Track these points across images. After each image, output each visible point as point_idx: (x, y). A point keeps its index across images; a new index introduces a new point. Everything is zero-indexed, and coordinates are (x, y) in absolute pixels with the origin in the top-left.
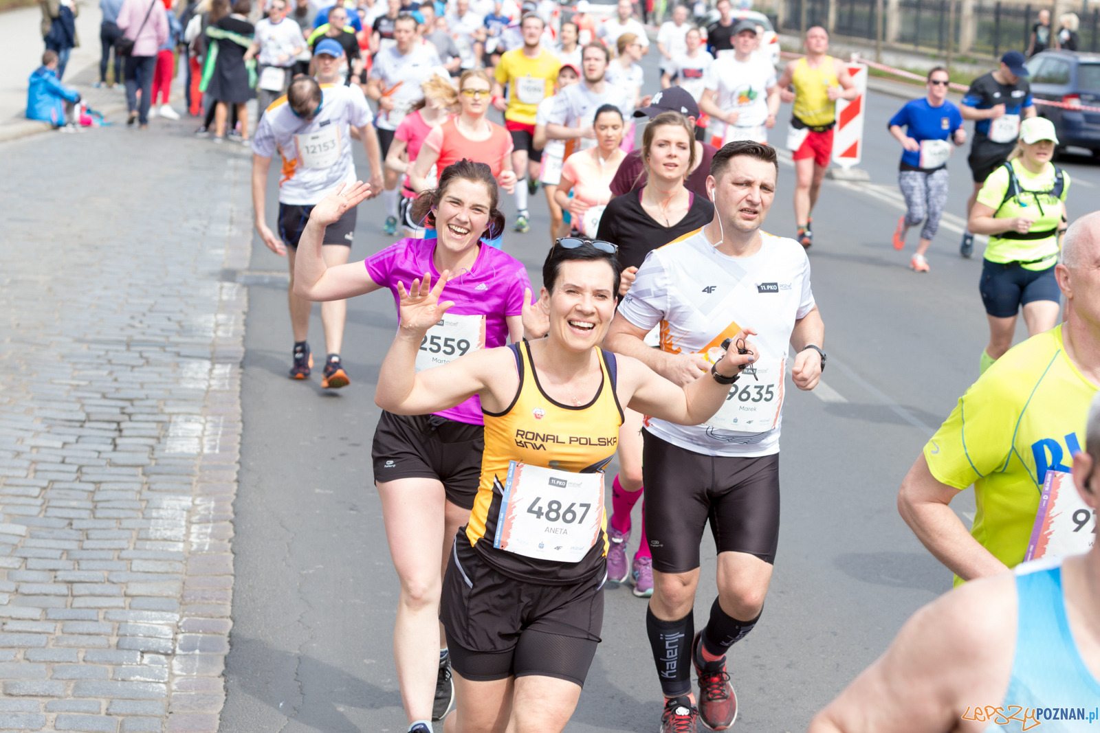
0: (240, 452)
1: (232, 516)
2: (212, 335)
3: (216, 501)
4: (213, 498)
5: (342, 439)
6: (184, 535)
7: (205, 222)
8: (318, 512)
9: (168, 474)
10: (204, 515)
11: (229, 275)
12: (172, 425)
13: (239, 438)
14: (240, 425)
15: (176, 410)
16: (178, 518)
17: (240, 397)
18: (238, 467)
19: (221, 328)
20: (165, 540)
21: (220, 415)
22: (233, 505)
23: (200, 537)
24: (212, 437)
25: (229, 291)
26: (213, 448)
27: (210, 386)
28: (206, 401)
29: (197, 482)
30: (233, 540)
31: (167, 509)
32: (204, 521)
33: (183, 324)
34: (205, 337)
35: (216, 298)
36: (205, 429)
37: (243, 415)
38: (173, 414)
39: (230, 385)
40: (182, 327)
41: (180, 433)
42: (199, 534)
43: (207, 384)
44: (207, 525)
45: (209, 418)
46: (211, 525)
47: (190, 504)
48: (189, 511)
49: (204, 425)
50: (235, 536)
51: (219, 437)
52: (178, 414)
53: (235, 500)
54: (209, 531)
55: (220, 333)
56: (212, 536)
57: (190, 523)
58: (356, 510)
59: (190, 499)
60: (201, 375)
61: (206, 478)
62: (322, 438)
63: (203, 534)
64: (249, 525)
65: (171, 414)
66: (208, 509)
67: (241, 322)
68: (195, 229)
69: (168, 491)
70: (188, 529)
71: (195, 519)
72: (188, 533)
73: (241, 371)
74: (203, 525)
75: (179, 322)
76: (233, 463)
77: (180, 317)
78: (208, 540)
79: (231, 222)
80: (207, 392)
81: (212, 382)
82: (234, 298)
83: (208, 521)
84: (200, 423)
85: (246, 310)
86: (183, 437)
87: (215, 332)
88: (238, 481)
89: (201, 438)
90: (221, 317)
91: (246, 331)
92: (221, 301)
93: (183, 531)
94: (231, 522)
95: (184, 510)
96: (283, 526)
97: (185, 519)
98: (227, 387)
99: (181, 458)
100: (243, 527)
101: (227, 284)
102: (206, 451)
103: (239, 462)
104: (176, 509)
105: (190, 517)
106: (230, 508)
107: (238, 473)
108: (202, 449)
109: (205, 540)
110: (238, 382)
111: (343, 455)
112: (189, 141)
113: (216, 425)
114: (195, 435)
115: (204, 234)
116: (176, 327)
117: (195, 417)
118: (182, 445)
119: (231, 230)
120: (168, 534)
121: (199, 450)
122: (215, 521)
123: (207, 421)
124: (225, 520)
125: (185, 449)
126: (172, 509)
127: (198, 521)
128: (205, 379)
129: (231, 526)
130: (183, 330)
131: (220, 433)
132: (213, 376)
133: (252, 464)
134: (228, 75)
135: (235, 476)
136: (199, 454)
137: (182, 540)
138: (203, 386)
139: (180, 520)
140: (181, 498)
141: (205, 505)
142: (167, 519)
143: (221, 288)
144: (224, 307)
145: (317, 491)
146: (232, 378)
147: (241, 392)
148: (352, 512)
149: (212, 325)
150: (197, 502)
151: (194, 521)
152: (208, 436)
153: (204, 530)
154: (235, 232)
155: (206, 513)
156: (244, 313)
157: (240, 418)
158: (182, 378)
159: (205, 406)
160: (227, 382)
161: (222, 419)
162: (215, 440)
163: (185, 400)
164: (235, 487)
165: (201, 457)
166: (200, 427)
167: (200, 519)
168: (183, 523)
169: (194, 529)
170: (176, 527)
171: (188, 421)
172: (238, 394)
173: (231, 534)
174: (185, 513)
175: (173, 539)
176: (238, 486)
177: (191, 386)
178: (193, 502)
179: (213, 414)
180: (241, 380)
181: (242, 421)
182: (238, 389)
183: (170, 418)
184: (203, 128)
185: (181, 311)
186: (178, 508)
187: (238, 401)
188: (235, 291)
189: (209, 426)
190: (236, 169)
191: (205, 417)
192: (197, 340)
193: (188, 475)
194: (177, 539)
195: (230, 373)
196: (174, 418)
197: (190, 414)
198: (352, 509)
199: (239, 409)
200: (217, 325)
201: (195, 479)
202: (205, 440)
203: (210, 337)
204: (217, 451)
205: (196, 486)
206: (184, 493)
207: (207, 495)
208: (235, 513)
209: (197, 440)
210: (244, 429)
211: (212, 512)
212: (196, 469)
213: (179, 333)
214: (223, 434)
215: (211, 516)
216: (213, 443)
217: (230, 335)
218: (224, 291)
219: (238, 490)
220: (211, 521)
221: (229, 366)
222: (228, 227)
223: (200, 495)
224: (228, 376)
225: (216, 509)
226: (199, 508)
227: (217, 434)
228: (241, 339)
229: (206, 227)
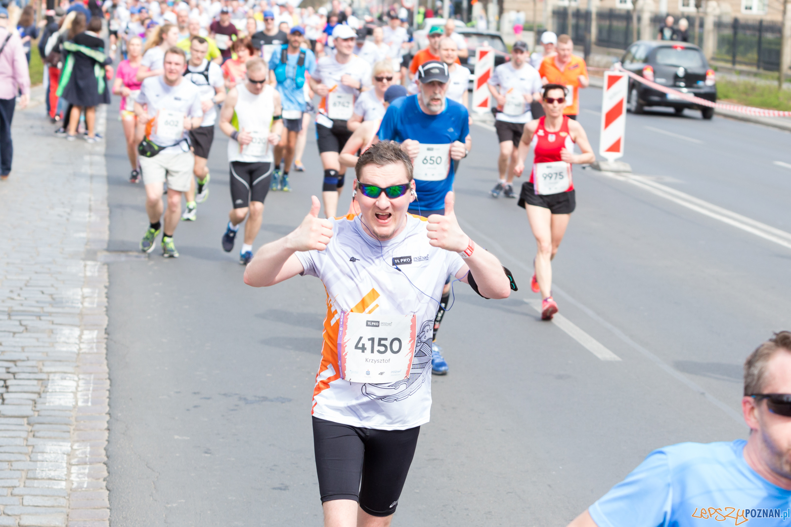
0: (109, 405)
1: (105, 459)
2: (80, 305)
3: (91, 446)
4: (89, 444)
5: (195, 393)
6: (66, 475)
7: (68, 210)
8: (178, 455)
9: (50, 424)
10: (82, 458)
11: (90, 255)
12: (50, 381)
13: (107, 393)
14: (108, 382)
15: (53, 369)
16: (60, 461)
17: (106, 358)
18: (108, 418)
19: (87, 300)
20: (50, 479)
21: (91, 373)
22: (105, 449)
23: (79, 477)
24: (85, 392)
25: (92, 269)
26: (86, 401)
27: (80, 349)
28: (77, 362)
29: (74, 430)
30: (108, 479)
31: (50, 453)
32: (82, 463)
33: (55, 296)
34: (74, 307)
35: (81, 275)
36: (78, 386)
37: (109, 374)
38: (51, 373)
39: (97, 348)
40: (53, 299)
41: (57, 389)
42: (78, 474)
43: (77, 347)
44: (85, 466)
45: (81, 376)
46: (88, 466)
47: (70, 449)
48: (68, 455)
49: (77, 382)
50: (109, 476)
51: (91, 392)
52: (55, 373)
53: (107, 446)
54: (87, 471)
55: (86, 304)
56: (89, 475)
57: (70, 464)
58: (210, 453)
59: (69, 444)
60: (72, 340)
61: (82, 427)
62: (177, 392)
63: (81, 474)
64: (120, 467)
65: (49, 373)
66: (84, 453)
67: (104, 295)
68: (59, 216)
69: (50, 438)
70: (69, 470)
71: (74, 461)
72: (69, 473)
73: (106, 336)
74: (81, 466)
75: (51, 295)
76: (104, 414)
77: (52, 290)
78: (86, 479)
79: (90, 210)
80: (78, 354)
81: (82, 346)
82: (96, 274)
83: (86, 463)
84: (74, 380)
85: (107, 284)
86: (60, 392)
87: (82, 303)
88: (108, 429)
89: (75, 393)
90: (87, 291)
91: (108, 302)
92: (85, 277)
93: (65, 471)
94: (105, 463)
95: (64, 454)
96: (149, 467)
97: (66, 461)
98: (95, 350)
99: (60, 410)
100: (116, 468)
101: (89, 263)
102: (80, 404)
103: (109, 414)
104: (58, 453)
105: (70, 459)
106: (104, 452)
107: (108, 422)
108: (77, 404)
109: (83, 479)
110: (104, 346)
111: (195, 407)
112: (51, 140)
113: (87, 382)
114: (70, 390)
115: (68, 219)
116: (49, 299)
117: (69, 375)
118: (60, 399)
119: (90, 216)
120: (52, 474)
121: (74, 403)
122: (91, 463)
123: (79, 379)
124: (100, 462)
125: (62, 403)
126: (54, 453)
127: (77, 463)
128: (76, 343)
129: (105, 467)
130: (55, 301)
131: (91, 388)
132: (82, 340)
133: (120, 415)
134: (81, 83)
135: (106, 425)
136: (74, 407)
137: (64, 479)
138: (75, 349)
139: (61, 462)
140: (61, 443)
141: (82, 450)
142: (51, 461)
143: (85, 266)
144: (88, 282)
145: (176, 437)
146: (98, 342)
147: (107, 354)
148: (206, 455)
149: (79, 297)
150: (75, 447)
151: (73, 463)
152: (81, 391)
153: (82, 471)
154: (94, 218)
155: (84, 456)
156: (106, 287)
157: (107, 376)
158: (57, 342)
159: (77, 366)
160: (94, 345)
161: (92, 376)
162: (87, 395)
163: (60, 361)
164: (106, 434)
165: (76, 409)
166: (74, 384)
167: (78, 461)
168: (65, 465)
169: (74, 469)
170: (59, 468)
171: (63, 379)
172: (104, 356)
173: (106, 474)
174: (65, 456)
175: (56, 479)
176: (109, 433)
177: (64, 349)
178: (71, 447)
179: (84, 373)
180: (107, 344)
181: (109, 379)
182: (104, 351)
183: (49, 376)
184: (62, 130)
185: (52, 286)
186: (59, 452)
187: (105, 362)
188: (97, 268)
189: (81, 383)
190: (91, 164)
191: (78, 376)
192: (67, 310)
193: (66, 424)
194: (60, 479)
195: (97, 338)
196: (51, 376)
197: (65, 373)
198: (206, 453)
199: (106, 369)
200: (84, 297)
201: (72, 428)
202: (79, 395)
203: (78, 308)
204: (90, 404)
205: (73, 434)
206: (64, 439)
207: (83, 441)
208: (108, 457)
209: (72, 395)
210: (111, 385)
211: (88, 456)
212: (73, 420)
213: (52, 305)
214: (94, 390)
215: (87, 459)
216: (86, 397)
217: (95, 306)
218: (88, 268)
219: (109, 437)
220: (88, 463)
221: (96, 332)
222: (87, 214)
223: (77, 441)
224: (95, 341)
225: (91, 453)
226: (77, 452)
227: (89, 390)
228: (105, 309)
229: (69, 214)
